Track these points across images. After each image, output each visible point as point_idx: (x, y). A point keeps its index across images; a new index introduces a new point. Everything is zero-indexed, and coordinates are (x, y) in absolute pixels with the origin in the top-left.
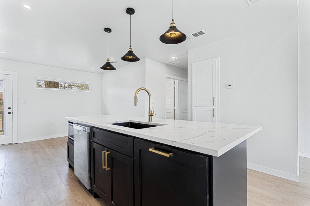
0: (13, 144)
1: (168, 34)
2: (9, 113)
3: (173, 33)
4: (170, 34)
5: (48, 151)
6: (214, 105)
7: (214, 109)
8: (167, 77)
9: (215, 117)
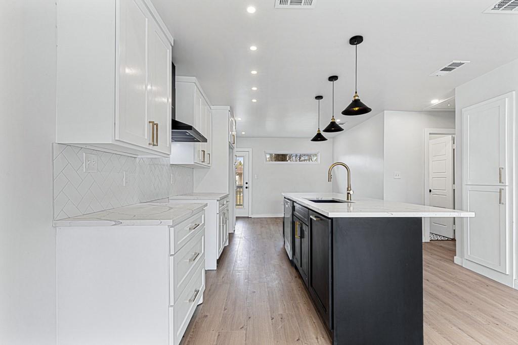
0: (248, 217)
2: (247, 188)
5: (272, 227)
6: (503, 183)
7: (503, 189)
8: (430, 134)
9: (504, 204)
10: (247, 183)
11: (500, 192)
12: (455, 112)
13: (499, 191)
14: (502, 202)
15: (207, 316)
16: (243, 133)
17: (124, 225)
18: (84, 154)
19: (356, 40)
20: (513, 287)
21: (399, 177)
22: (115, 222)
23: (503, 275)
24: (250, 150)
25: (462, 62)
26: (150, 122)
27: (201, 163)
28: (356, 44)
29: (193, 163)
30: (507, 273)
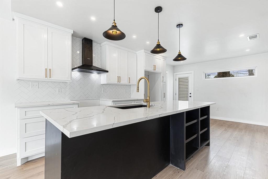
1: (111, 31)
2: (190, 97)
3: (114, 31)
4: (113, 32)
24: (193, 72)
27: (116, 83)
29: (106, 83)
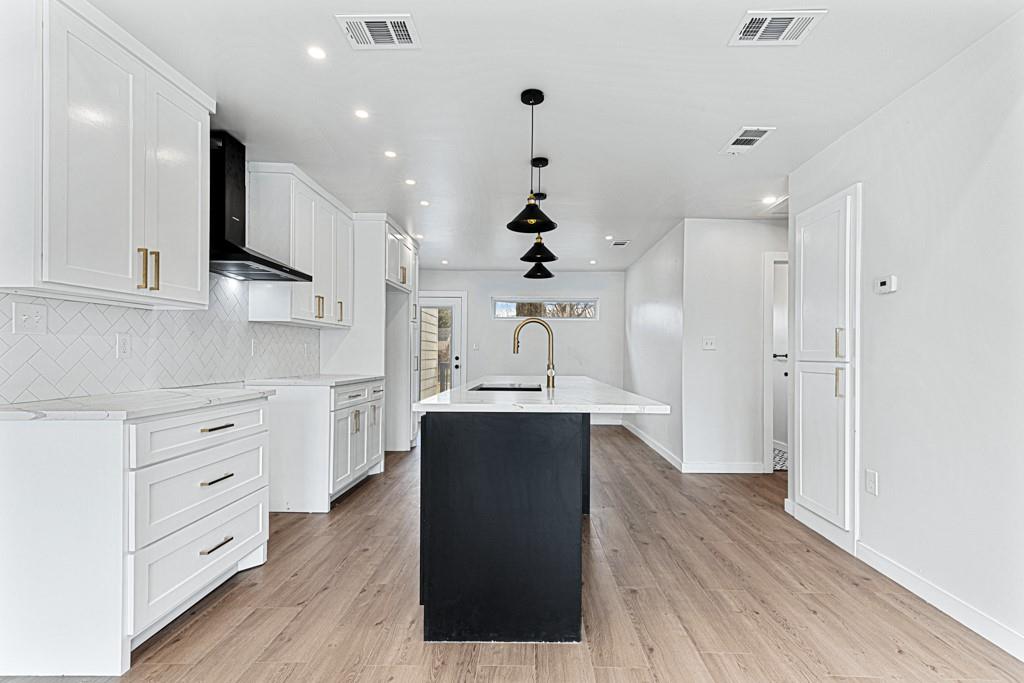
2: (457, 367)
6: (842, 357)
7: (842, 369)
8: (775, 262)
9: (843, 396)
10: (457, 358)
11: (837, 374)
12: (787, 219)
13: (834, 372)
14: (840, 392)
15: (256, 584)
16: (445, 262)
17: (51, 420)
18: (14, 304)
19: (532, 97)
20: (855, 555)
21: (712, 347)
22: (36, 413)
23: (839, 530)
24: (464, 294)
25: (762, 128)
26: (139, 250)
27: (314, 319)
28: (532, 104)
29: (289, 320)
30: (847, 529)
